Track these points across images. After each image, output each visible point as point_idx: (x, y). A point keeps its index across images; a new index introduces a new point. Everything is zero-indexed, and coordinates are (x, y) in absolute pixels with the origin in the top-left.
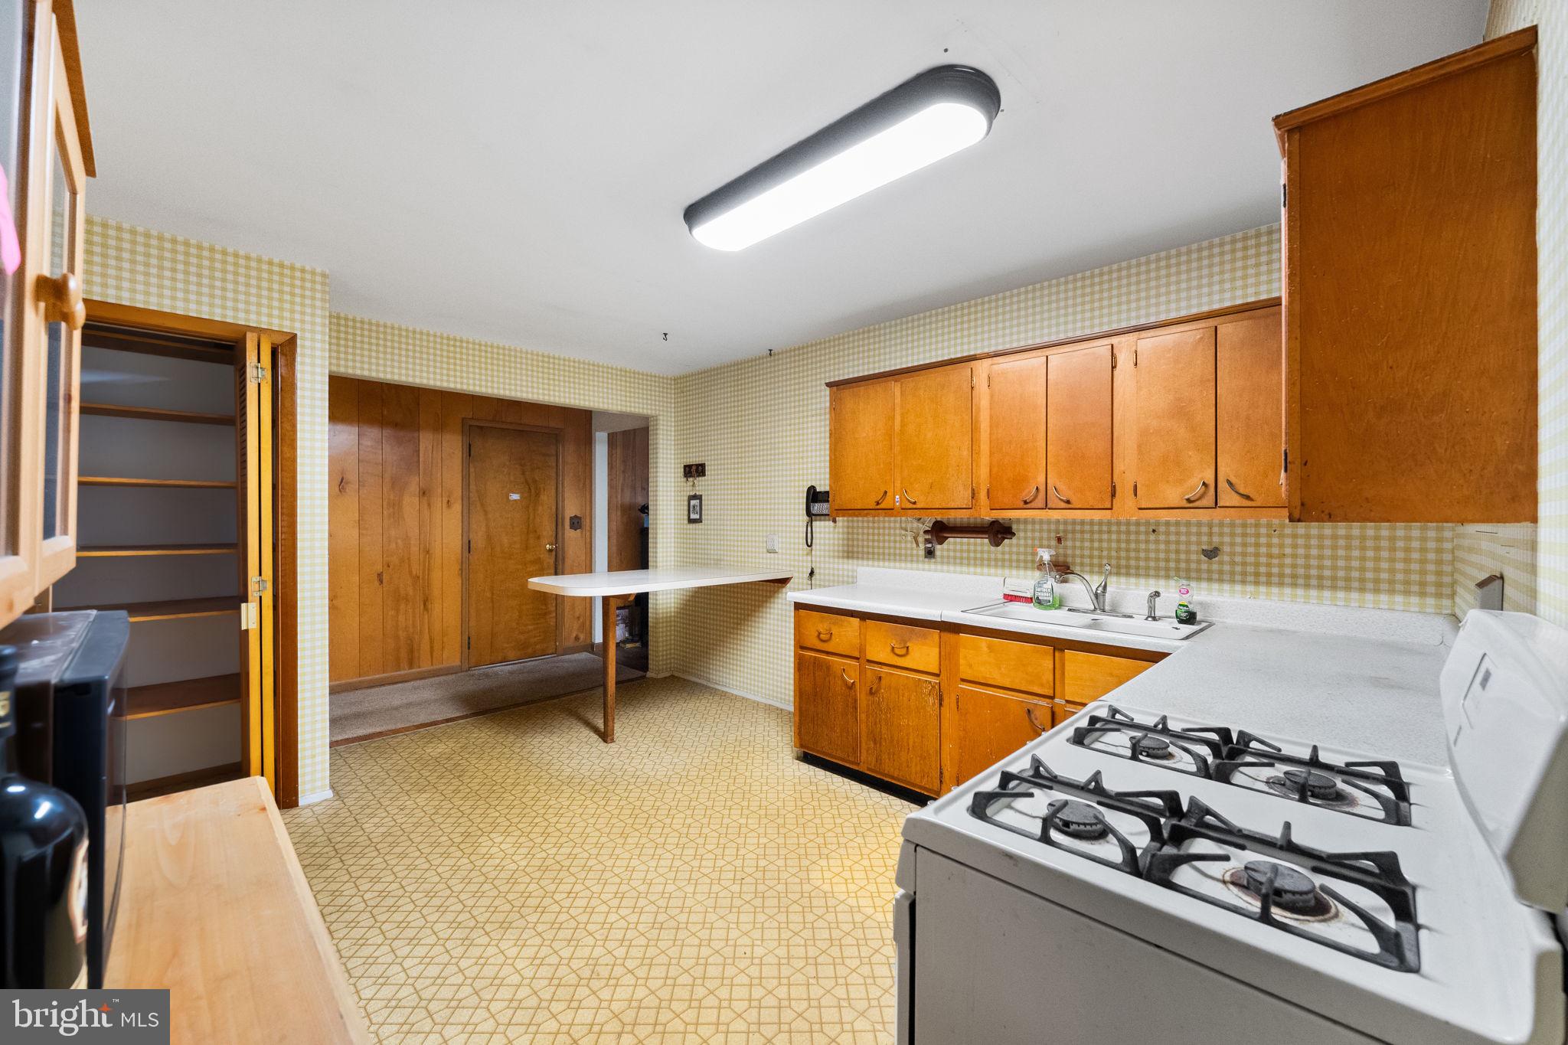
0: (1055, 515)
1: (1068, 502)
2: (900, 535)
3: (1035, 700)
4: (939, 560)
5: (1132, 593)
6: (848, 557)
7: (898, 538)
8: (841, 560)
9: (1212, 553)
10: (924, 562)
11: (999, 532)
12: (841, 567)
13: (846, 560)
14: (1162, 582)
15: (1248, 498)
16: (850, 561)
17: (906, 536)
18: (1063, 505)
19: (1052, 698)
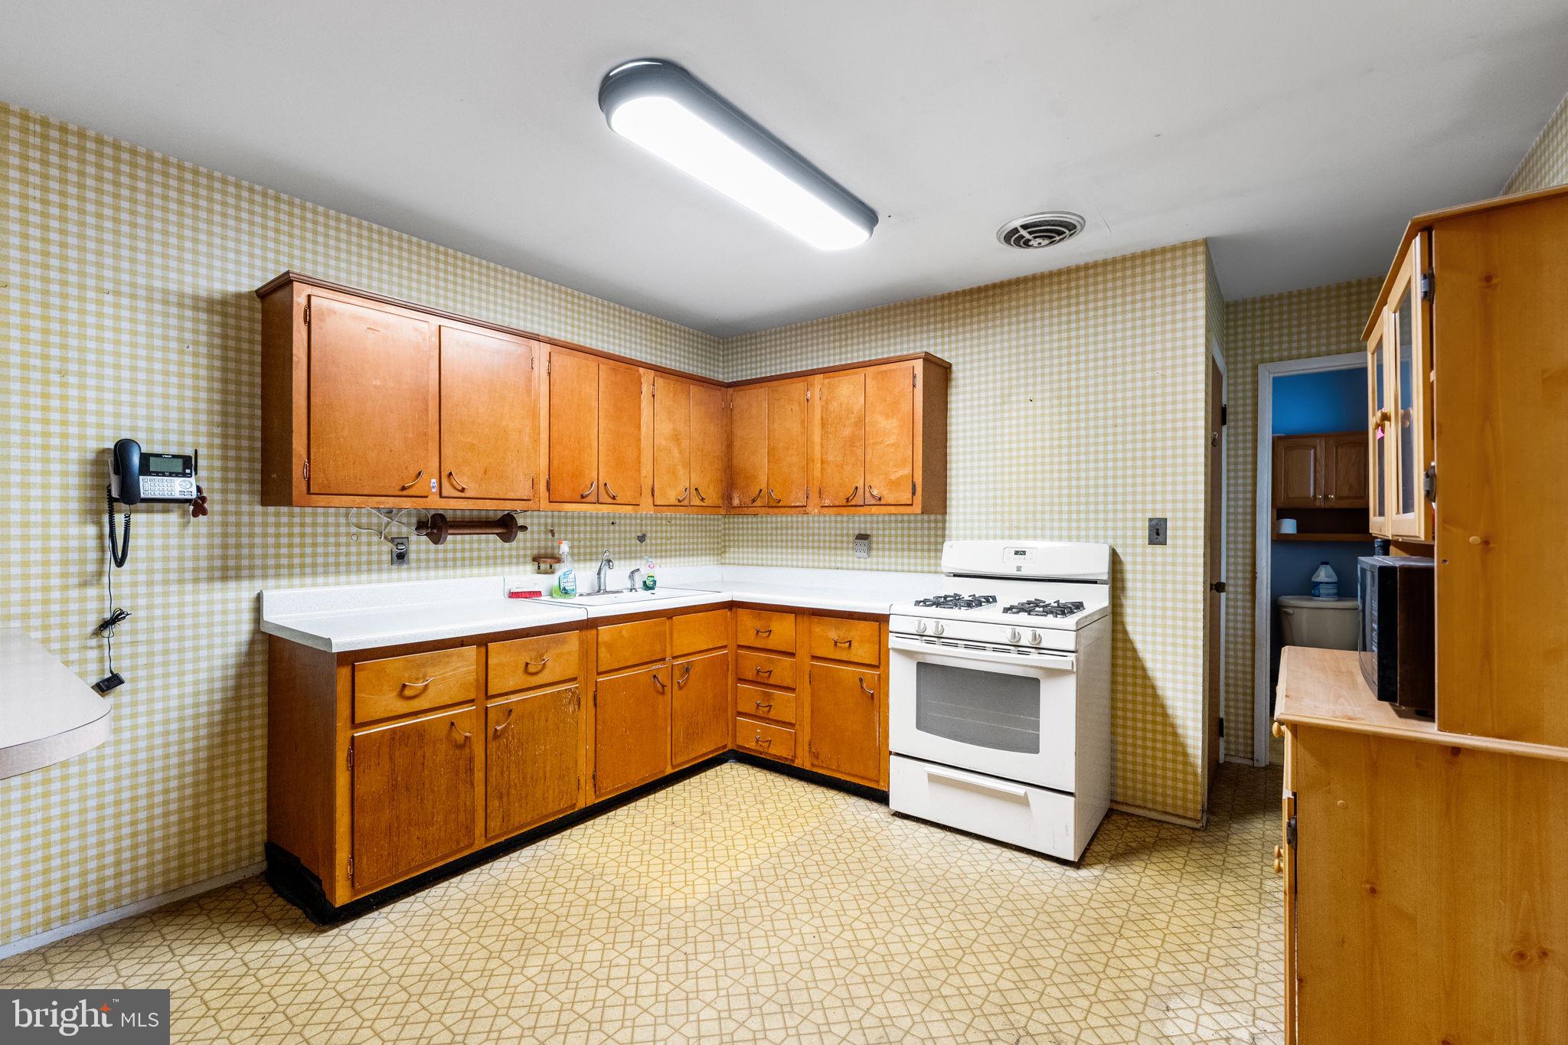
0: (604, 509)
1: (614, 498)
2: (348, 534)
3: (654, 667)
4: (413, 565)
5: (617, 575)
6: (224, 578)
7: (343, 539)
8: (203, 586)
9: (642, 539)
10: (390, 570)
11: (506, 526)
12: (203, 597)
13: (218, 585)
14: (638, 561)
15: (703, 499)
16: (232, 584)
17: (358, 535)
18: (610, 500)
19: (663, 659)
